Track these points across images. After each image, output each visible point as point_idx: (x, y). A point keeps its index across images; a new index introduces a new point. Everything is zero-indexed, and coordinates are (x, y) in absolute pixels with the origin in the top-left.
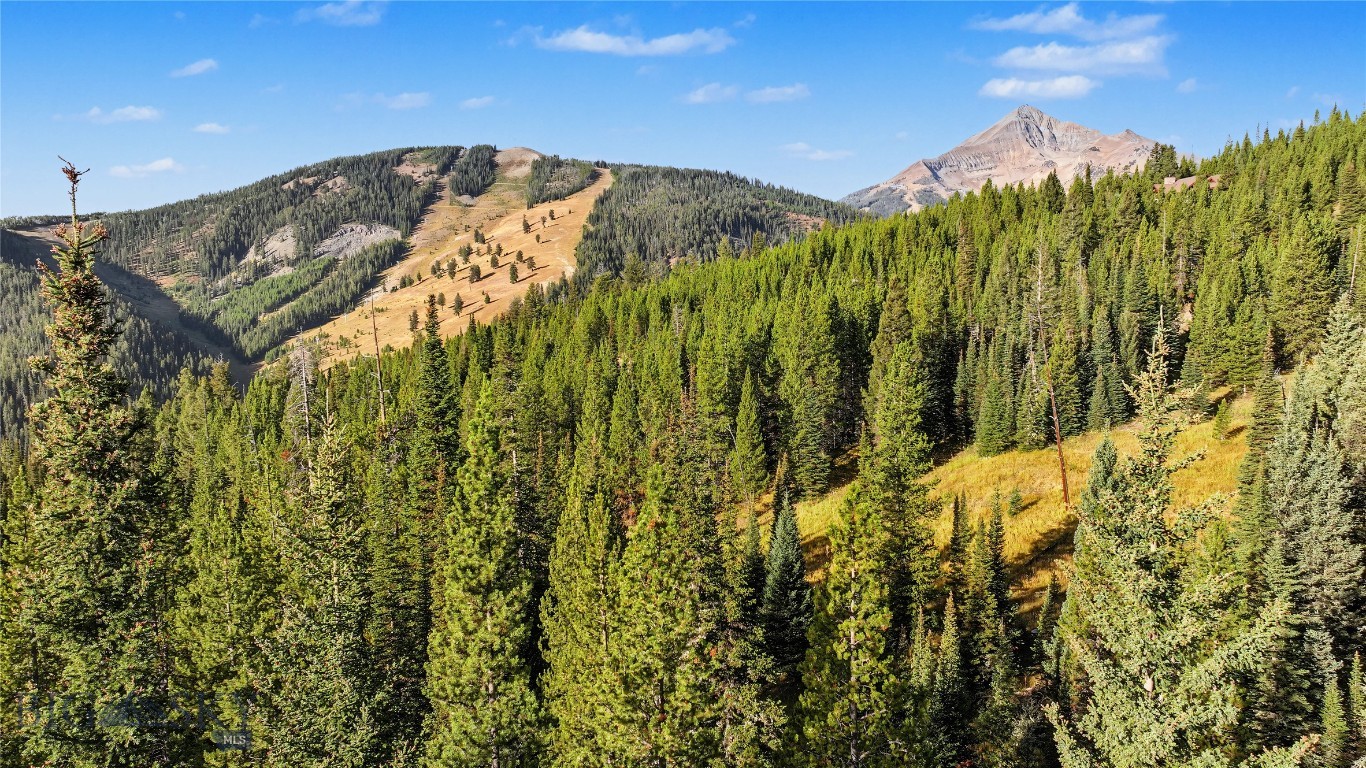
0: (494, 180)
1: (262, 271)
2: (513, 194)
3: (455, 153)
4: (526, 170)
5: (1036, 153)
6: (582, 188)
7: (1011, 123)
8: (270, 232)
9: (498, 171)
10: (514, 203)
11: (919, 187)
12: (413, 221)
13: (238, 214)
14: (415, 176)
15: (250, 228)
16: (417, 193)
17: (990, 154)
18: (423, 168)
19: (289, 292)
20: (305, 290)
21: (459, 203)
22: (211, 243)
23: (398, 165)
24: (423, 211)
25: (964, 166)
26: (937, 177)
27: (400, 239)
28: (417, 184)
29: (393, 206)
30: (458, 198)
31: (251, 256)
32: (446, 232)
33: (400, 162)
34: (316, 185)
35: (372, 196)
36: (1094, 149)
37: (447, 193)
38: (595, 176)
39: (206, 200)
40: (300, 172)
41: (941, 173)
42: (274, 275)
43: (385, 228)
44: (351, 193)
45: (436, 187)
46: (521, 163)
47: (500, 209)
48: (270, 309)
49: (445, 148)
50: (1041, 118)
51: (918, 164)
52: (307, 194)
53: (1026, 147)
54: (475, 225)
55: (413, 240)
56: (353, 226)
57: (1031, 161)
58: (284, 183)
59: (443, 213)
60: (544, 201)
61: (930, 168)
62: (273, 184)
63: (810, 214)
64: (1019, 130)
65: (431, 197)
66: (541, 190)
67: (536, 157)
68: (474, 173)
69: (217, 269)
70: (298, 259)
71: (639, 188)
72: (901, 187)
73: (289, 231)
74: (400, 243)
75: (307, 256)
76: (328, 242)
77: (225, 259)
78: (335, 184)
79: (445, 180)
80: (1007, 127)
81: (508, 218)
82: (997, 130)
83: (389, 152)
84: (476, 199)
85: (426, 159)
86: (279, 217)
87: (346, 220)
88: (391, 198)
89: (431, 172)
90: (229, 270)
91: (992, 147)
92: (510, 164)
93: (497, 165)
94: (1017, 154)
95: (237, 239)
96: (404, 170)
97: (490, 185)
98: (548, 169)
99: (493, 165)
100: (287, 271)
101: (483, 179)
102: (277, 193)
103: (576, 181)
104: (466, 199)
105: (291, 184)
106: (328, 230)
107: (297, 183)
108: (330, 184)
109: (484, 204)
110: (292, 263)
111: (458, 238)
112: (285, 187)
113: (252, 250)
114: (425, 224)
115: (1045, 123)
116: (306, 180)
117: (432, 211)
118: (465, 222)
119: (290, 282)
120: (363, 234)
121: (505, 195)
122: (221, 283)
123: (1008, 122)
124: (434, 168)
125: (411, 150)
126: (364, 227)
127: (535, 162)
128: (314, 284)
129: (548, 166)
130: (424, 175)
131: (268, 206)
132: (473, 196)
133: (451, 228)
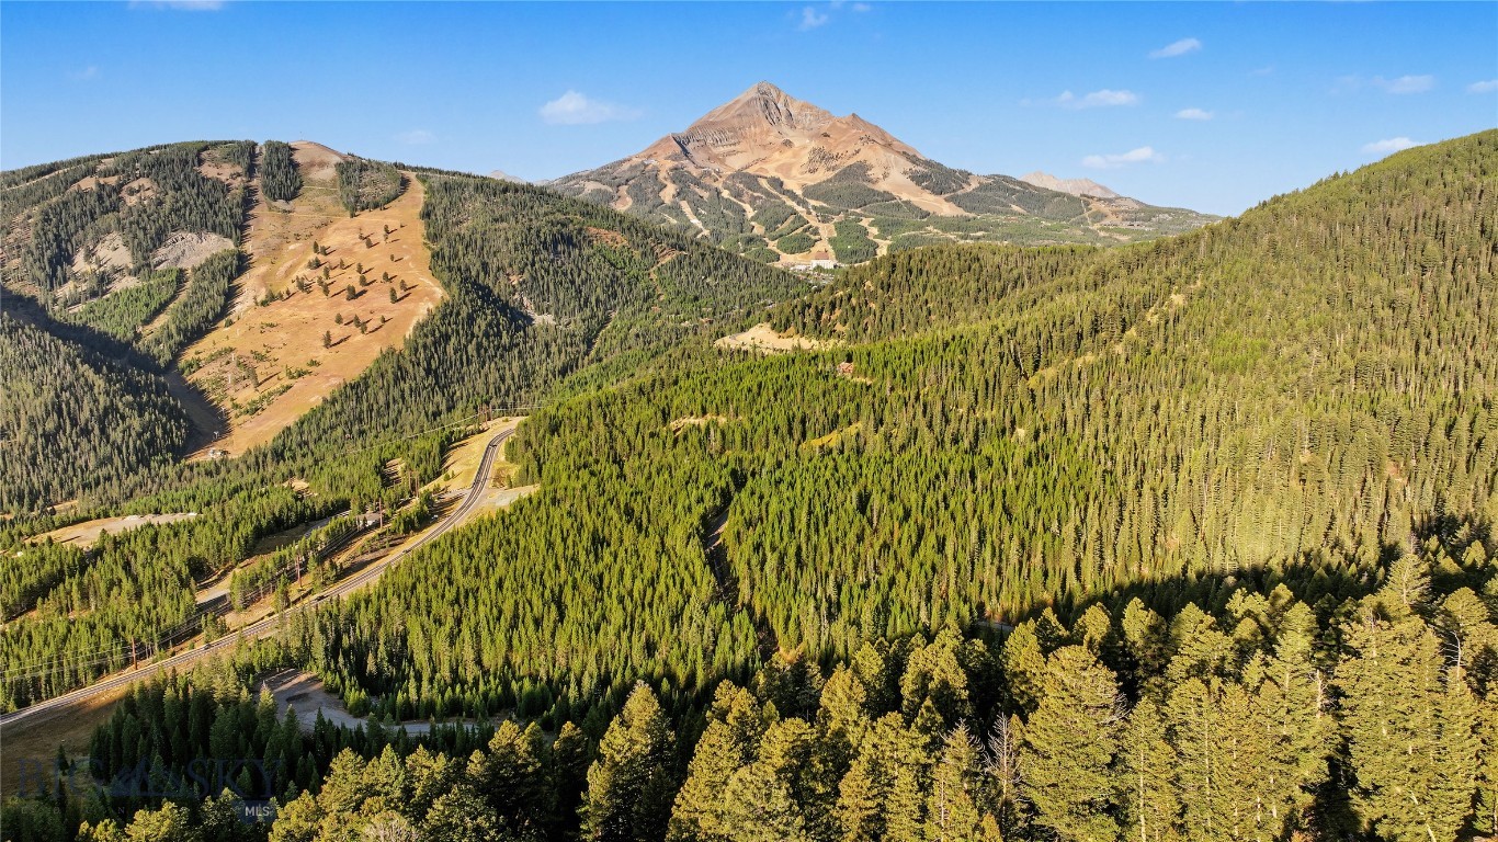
0: (301, 183)
1: (104, 280)
2: (328, 199)
3: (252, 151)
4: (332, 173)
5: (775, 131)
6: (397, 197)
7: (752, 99)
8: (96, 239)
9: (301, 172)
10: (333, 210)
11: (670, 164)
12: (240, 229)
14: (223, 178)
15: (69, 234)
16: (233, 197)
17: (732, 129)
18: (227, 168)
19: (154, 305)
20: (167, 303)
21: (277, 209)
22: (36, 251)
23: (200, 165)
24: (246, 217)
25: (710, 141)
26: (686, 153)
27: (235, 248)
28: (228, 188)
30: (274, 204)
31: (82, 264)
32: (278, 241)
33: (199, 160)
34: (119, 186)
36: (826, 135)
37: (260, 195)
38: (403, 182)
41: (689, 147)
42: (120, 285)
43: (215, 237)
44: (167, 198)
45: (249, 192)
46: (322, 165)
47: (322, 216)
48: (147, 322)
49: (238, 143)
50: (779, 96)
51: (667, 139)
53: (766, 125)
54: (304, 233)
55: (248, 247)
56: (183, 234)
57: (771, 138)
59: (265, 221)
60: (363, 209)
61: (679, 143)
63: (608, 229)
64: (759, 106)
65: (248, 202)
66: (357, 198)
67: (337, 159)
68: (281, 176)
69: (54, 280)
70: (139, 269)
72: (653, 162)
73: (117, 239)
74: (238, 253)
75: (148, 265)
76: (162, 251)
77: (57, 267)
78: (141, 186)
79: (255, 182)
80: (748, 103)
81: (334, 226)
82: (738, 106)
83: (183, 146)
84: (292, 204)
85: (226, 159)
86: (102, 224)
87: (175, 228)
89: (238, 174)
90: (66, 278)
91: (736, 122)
92: (312, 165)
93: (298, 165)
94: (758, 130)
95: (60, 246)
96: (208, 170)
97: (299, 187)
98: (356, 174)
99: (295, 166)
100: (133, 281)
101: (291, 182)
103: (387, 188)
104: (281, 204)
105: (91, 184)
106: (159, 239)
107: (97, 181)
108: (135, 186)
109: (301, 209)
110: (135, 273)
111: (293, 247)
113: (81, 257)
114: (251, 231)
115: (782, 100)
116: (103, 180)
117: (255, 217)
118: (292, 230)
119: (147, 293)
120: (194, 242)
121: (321, 201)
122: (62, 292)
123: (749, 98)
124: (239, 169)
125: (208, 146)
126: (194, 235)
127: (338, 165)
128: (173, 298)
129: (352, 169)
130: (232, 177)
131: (78, 211)
132: (288, 200)
133: (280, 236)
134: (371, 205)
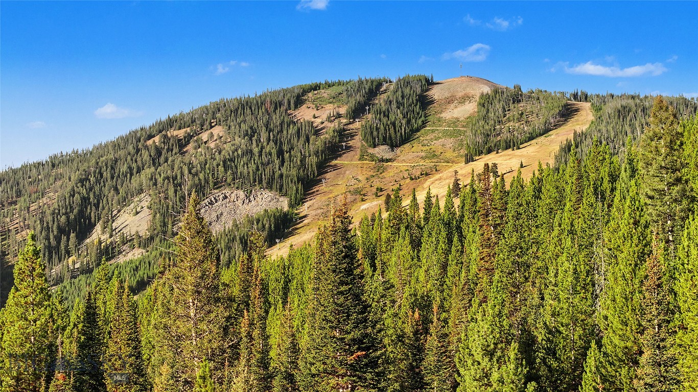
0: (424, 124)
1: (108, 252)
2: (450, 142)
3: (375, 89)
4: (470, 108)
6: (546, 131)
8: (124, 202)
9: (432, 109)
10: (449, 155)
12: (307, 184)
13: (87, 179)
14: (317, 122)
15: (99, 198)
16: (317, 143)
18: (329, 109)
21: (372, 158)
22: (50, 218)
23: (296, 107)
24: (323, 167)
27: (286, 209)
28: (317, 132)
29: (282, 163)
30: (371, 151)
31: (97, 235)
32: (350, 198)
33: (299, 101)
34: (189, 137)
35: (256, 150)
37: (357, 142)
38: (567, 113)
39: (54, 163)
40: (171, 123)
42: (121, 260)
43: (267, 194)
44: (228, 147)
46: (466, 98)
47: (428, 164)
49: (361, 82)
52: (176, 150)
54: (390, 187)
55: (304, 209)
56: (227, 191)
58: (150, 137)
59: (349, 172)
60: (489, 151)
62: (138, 139)
65: (334, 149)
67: (486, 90)
68: (397, 115)
69: (54, 252)
70: (152, 238)
71: (627, 128)
73: (145, 200)
74: (286, 215)
75: (164, 233)
77: (64, 238)
78: (212, 135)
79: (357, 125)
81: (437, 176)
83: (285, 92)
84: (398, 151)
85: (335, 98)
86: (135, 182)
87: (217, 185)
88: (280, 153)
89: (339, 116)
90: (68, 253)
92: (450, 100)
93: (432, 102)
95: (81, 213)
96: (305, 114)
97: (418, 130)
98: (499, 106)
99: (425, 102)
100: (136, 254)
101: (409, 122)
102: (138, 151)
103: (538, 123)
104: (382, 151)
105: (157, 139)
107: (165, 136)
108: (205, 136)
109: (407, 158)
110: (146, 243)
111: (364, 206)
112: (150, 142)
113: (98, 228)
114: (323, 187)
116: (175, 133)
117: (335, 167)
118: (377, 184)
119: (136, 269)
120: (239, 203)
121: (437, 145)
122: (56, 270)
124: (343, 111)
125: (316, 87)
126: (241, 194)
129: (502, 101)
130: (329, 119)
131: (124, 168)
132: (393, 146)
133: (357, 192)
134: (503, 144)
